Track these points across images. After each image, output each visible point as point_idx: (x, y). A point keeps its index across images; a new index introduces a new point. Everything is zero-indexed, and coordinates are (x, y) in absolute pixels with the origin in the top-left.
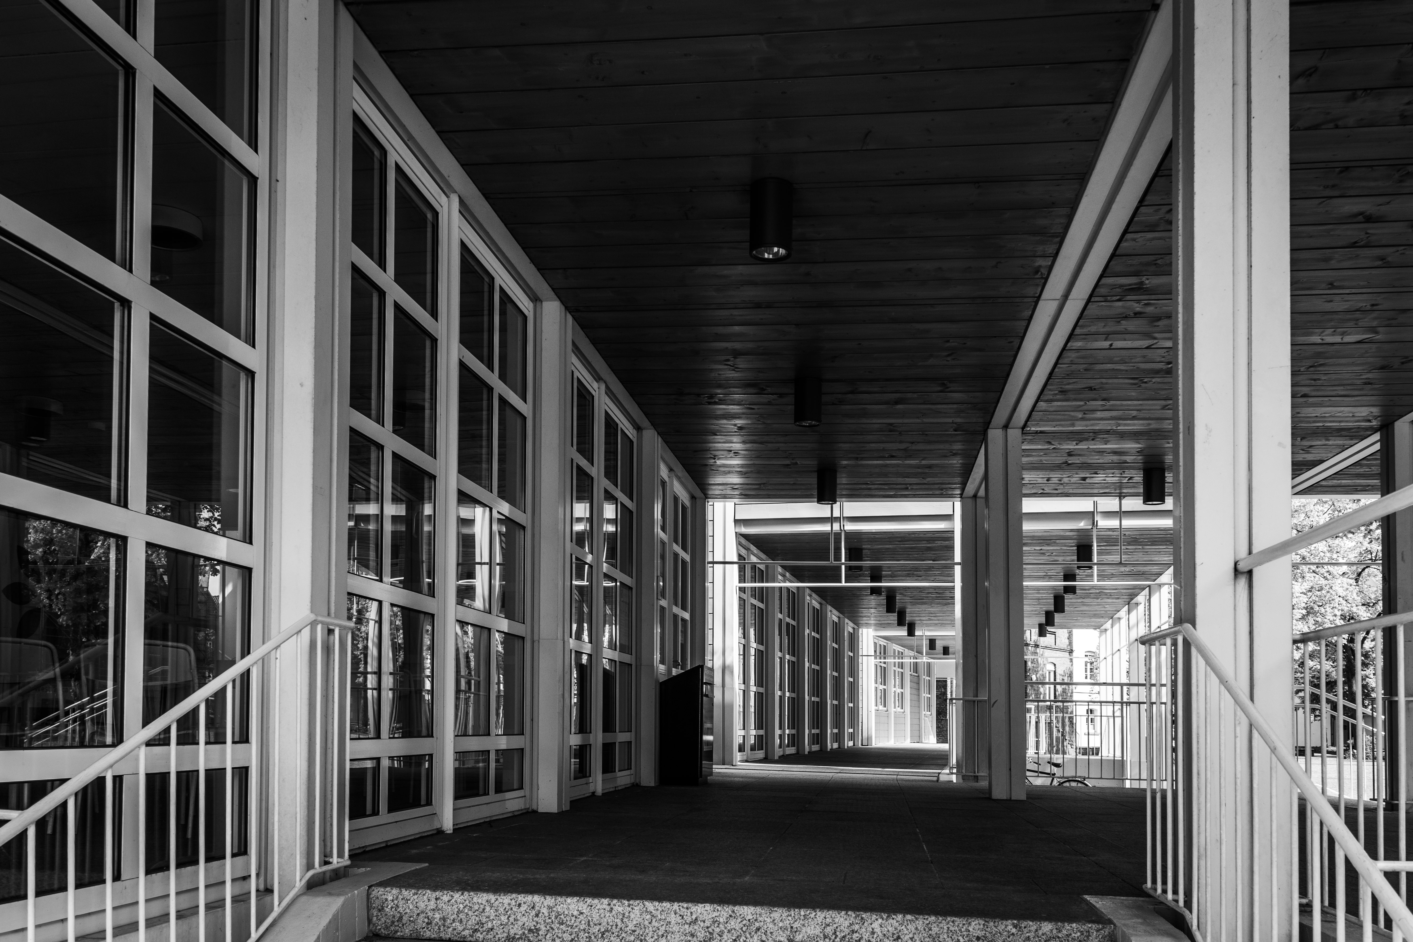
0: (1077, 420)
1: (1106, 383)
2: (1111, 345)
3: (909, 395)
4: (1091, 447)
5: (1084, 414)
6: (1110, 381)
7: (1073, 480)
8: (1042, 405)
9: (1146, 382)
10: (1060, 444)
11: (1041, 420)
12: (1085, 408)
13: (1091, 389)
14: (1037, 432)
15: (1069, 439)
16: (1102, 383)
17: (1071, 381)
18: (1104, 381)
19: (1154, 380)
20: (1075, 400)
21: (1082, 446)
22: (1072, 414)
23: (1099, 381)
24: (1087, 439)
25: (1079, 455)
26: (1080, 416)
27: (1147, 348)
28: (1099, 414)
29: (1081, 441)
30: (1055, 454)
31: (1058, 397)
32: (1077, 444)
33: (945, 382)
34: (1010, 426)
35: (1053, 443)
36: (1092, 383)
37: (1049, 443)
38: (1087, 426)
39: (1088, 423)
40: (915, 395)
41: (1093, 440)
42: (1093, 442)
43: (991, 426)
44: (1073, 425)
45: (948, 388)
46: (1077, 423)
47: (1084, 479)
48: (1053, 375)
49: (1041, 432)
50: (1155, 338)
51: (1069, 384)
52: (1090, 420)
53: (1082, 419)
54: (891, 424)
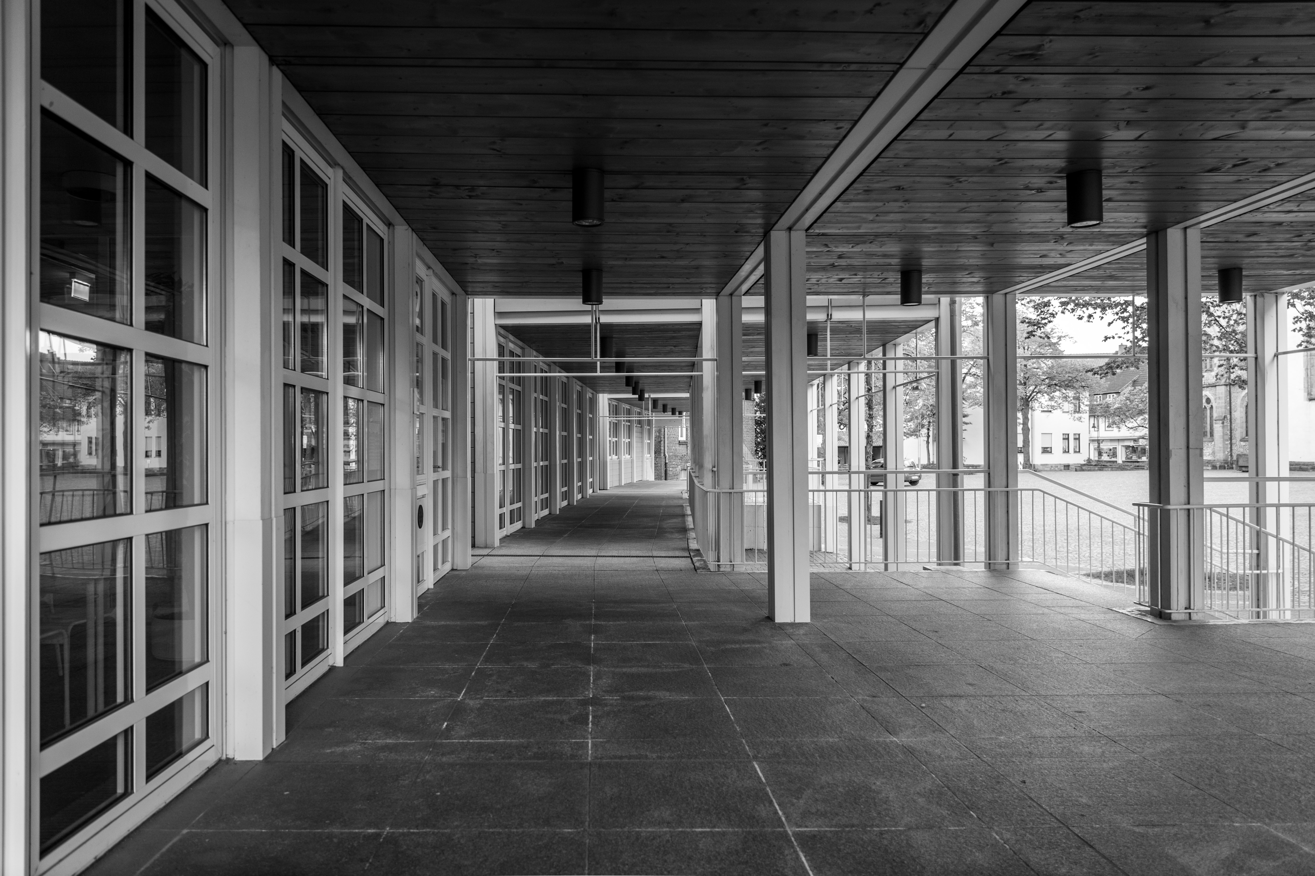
0: (865, 222)
1: (919, 182)
2: (951, 135)
3: (700, 192)
4: (864, 250)
5: (877, 216)
6: (925, 179)
7: (831, 280)
8: (838, 204)
9: (960, 182)
10: (836, 247)
11: (830, 222)
12: (881, 209)
13: (899, 188)
14: (818, 235)
15: (848, 242)
16: (914, 182)
17: (883, 178)
18: (918, 179)
19: (971, 179)
20: (876, 201)
21: (856, 249)
22: (864, 215)
23: (912, 179)
24: (864, 242)
25: (849, 258)
26: (871, 218)
27: (989, 140)
28: (892, 217)
29: (858, 244)
30: (826, 257)
31: (860, 197)
32: (853, 247)
33: (745, 177)
34: (795, 228)
35: (830, 245)
36: (902, 181)
37: (826, 245)
38: (872, 229)
39: (876, 225)
40: (706, 192)
41: (871, 243)
42: (870, 245)
43: (775, 228)
44: (859, 228)
45: (745, 184)
46: (864, 225)
47: (841, 280)
48: (867, 171)
49: (823, 235)
50: (1005, 128)
51: (878, 182)
52: (879, 222)
53: (872, 221)
54: (670, 224)
